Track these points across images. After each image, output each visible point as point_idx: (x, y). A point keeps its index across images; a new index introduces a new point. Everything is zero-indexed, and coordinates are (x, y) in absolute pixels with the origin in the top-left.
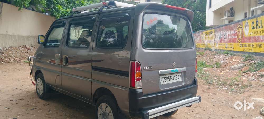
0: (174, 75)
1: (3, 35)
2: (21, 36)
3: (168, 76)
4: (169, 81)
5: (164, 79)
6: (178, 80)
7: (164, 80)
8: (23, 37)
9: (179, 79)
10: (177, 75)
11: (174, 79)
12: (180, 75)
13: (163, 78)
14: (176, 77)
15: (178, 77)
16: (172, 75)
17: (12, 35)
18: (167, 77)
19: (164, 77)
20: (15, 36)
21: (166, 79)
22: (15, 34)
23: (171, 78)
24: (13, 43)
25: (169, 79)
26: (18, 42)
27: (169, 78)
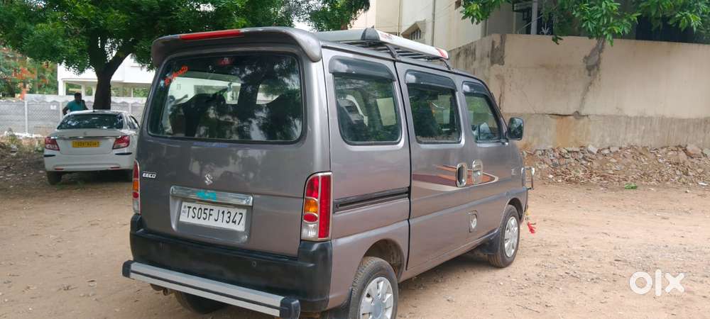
0: (222, 209)
1: (604, 116)
2: (672, 118)
3: (203, 207)
4: (204, 219)
5: (191, 210)
6: (231, 226)
7: (191, 214)
8: (681, 120)
9: (235, 222)
10: (233, 211)
11: (220, 218)
12: (240, 214)
13: (189, 207)
14: (226, 216)
15: (232, 218)
16: (216, 209)
17: (636, 117)
18: (200, 209)
19: (193, 205)
20: (651, 118)
21: (196, 212)
22: (650, 113)
23: (210, 215)
24: (643, 138)
25: (204, 216)
26: (658, 134)
27: (206, 211)
